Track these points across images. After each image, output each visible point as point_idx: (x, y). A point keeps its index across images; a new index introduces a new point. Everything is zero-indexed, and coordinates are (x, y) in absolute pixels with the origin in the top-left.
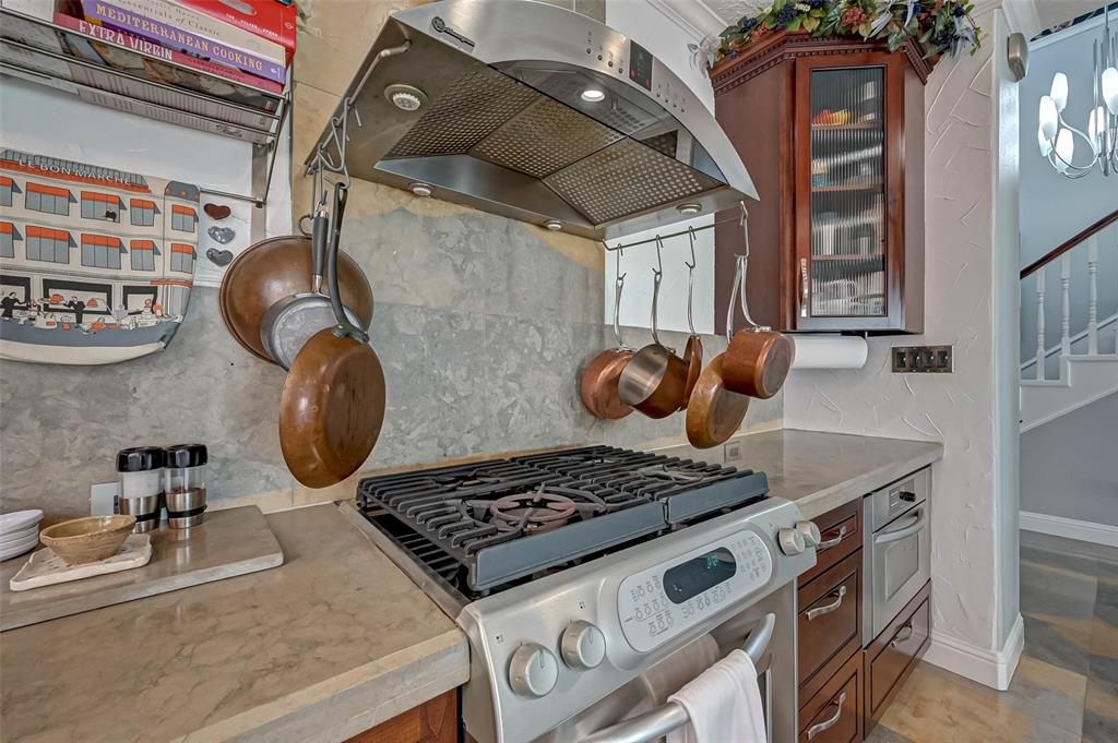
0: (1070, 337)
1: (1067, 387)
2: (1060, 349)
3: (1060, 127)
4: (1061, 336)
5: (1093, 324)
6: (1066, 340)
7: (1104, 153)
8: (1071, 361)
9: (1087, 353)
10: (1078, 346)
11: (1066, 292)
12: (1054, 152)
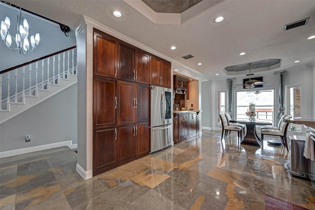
0: (10, 97)
1: (9, 111)
2: (7, 100)
3: (8, 33)
4: (7, 96)
5: (16, 94)
6: (9, 98)
7: (19, 47)
8: (10, 104)
9: (14, 102)
10: (12, 100)
11: (9, 83)
12: (5, 40)
